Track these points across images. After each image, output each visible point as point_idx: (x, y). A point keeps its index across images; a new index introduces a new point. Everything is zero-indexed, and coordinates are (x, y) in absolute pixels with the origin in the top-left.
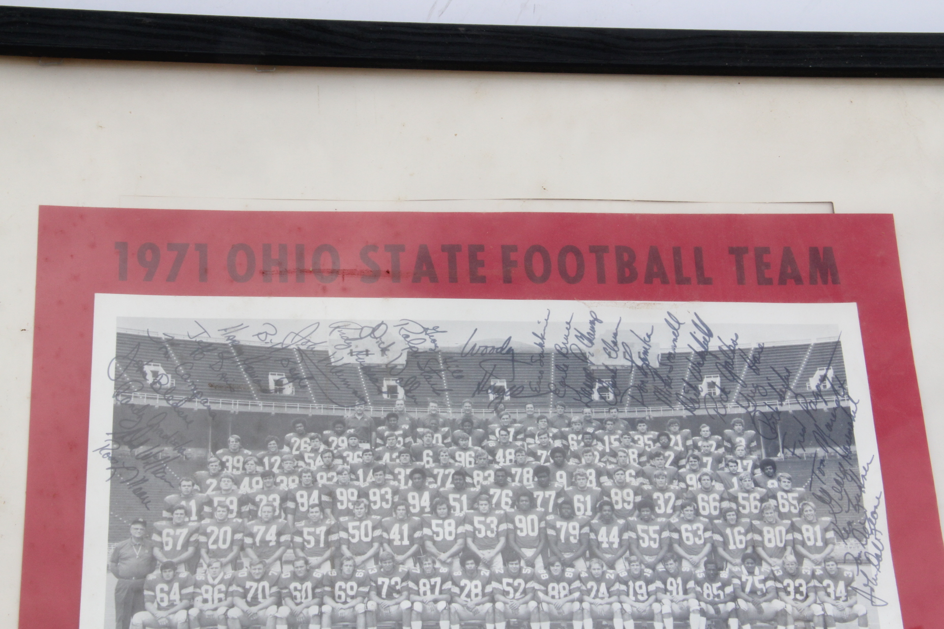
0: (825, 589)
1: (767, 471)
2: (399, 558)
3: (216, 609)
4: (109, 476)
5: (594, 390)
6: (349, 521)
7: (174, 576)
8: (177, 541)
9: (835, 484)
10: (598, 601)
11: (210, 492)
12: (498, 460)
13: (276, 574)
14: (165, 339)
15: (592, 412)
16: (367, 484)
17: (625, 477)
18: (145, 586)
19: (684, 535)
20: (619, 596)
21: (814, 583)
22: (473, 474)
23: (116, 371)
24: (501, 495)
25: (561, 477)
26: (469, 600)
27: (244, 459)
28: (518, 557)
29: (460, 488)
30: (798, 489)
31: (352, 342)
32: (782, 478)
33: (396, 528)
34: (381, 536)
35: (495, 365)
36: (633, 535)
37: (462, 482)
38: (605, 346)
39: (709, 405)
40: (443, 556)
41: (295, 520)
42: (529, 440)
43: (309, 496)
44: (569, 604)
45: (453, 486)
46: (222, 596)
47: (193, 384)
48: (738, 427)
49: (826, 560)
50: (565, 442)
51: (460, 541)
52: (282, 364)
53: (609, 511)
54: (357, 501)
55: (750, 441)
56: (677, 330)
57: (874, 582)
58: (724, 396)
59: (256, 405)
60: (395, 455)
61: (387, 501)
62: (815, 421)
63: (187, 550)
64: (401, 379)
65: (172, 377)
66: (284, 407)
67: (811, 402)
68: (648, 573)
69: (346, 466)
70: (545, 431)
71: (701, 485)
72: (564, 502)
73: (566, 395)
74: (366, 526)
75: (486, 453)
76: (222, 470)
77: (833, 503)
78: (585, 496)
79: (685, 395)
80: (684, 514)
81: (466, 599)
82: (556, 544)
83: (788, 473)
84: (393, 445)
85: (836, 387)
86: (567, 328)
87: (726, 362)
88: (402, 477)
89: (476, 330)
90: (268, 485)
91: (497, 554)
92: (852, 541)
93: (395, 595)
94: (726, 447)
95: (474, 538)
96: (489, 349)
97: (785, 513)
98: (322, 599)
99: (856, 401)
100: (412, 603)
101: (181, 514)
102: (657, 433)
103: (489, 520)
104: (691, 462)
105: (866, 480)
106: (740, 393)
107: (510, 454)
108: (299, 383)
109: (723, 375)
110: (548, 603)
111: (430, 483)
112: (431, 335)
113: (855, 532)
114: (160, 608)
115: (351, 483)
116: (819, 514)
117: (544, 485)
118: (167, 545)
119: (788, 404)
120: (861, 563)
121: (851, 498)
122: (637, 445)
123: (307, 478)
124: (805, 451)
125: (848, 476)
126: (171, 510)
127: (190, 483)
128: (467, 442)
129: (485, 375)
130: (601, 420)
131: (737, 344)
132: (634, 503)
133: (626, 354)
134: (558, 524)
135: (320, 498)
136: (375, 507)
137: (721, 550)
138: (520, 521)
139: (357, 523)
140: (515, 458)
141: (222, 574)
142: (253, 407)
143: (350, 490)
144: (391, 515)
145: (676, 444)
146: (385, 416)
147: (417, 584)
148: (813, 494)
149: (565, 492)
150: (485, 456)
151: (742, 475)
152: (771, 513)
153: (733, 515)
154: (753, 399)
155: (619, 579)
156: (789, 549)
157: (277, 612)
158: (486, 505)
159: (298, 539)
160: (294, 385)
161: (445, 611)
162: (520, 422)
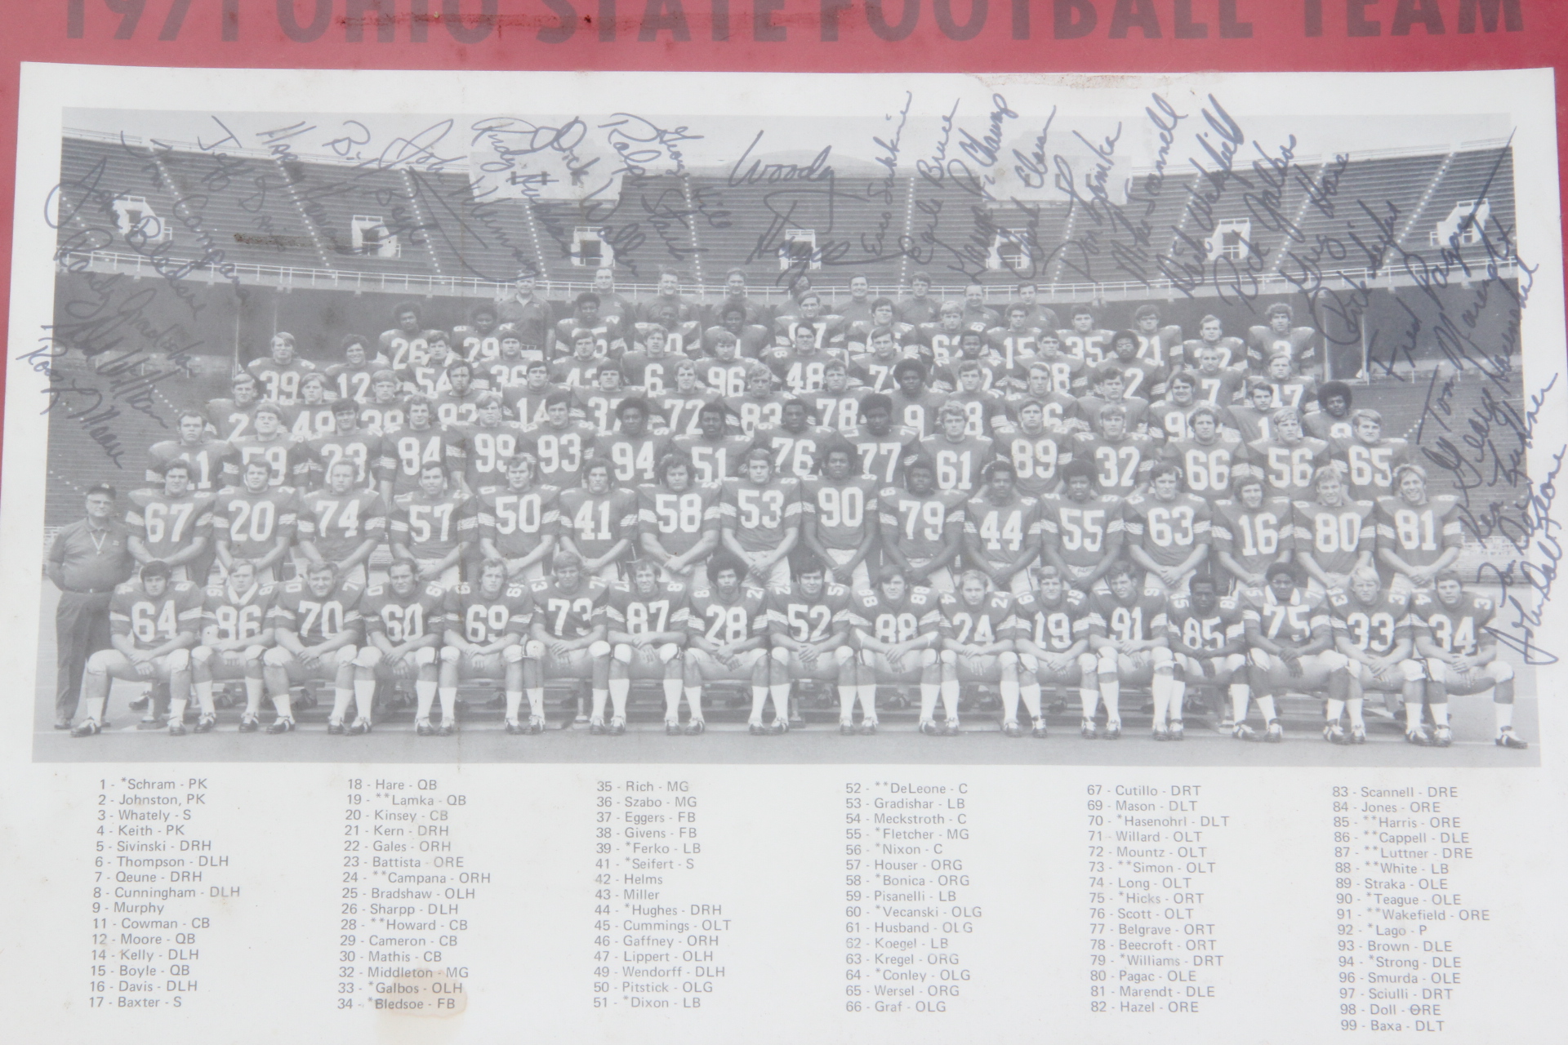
0: (1432, 632)
1: (1331, 406)
2: (591, 563)
3: (242, 649)
4: (47, 404)
5: (990, 249)
6: (498, 494)
7: (166, 588)
8: (173, 527)
9: (1470, 431)
10: (973, 648)
11: (235, 437)
12: (790, 384)
13: (356, 588)
14: (156, 150)
15: (984, 292)
16: (534, 427)
17: (1042, 417)
18: (112, 605)
19: (1154, 527)
20: (1014, 641)
21: (1412, 619)
22: (740, 409)
23: (60, 211)
24: (793, 450)
25: (914, 416)
26: (721, 642)
27: (302, 376)
28: (820, 565)
29: (714, 434)
30: (1393, 440)
31: (516, 157)
32: (1361, 419)
33: (587, 508)
34: (558, 523)
35: (795, 202)
36: (1051, 527)
37: (717, 424)
38: (1019, 164)
39: (1221, 278)
40: (675, 562)
41: (394, 492)
42: (855, 346)
43: (423, 448)
44: (916, 652)
45: (700, 431)
46: (255, 625)
47: (206, 237)
48: (1279, 321)
49: (1439, 577)
50: (924, 350)
51: (710, 534)
52: (378, 199)
53: (1005, 481)
54: (514, 459)
55: (1302, 347)
56: (1169, 130)
57: (1534, 619)
58: (1255, 260)
59: (326, 277)
60: (590, 372)
61: (571, 459)
62: (1442, 308)
63: (191, 542)
64: (609, 229)
65: (167, 223)
66: (380, 281)
67: (1437, 269)
68: (1075, 598)
69: (494, 393)
70: (887, 329)
71: (1195, 432)
72: (916, 465)
73: (934, 260)
74: (530, 505)
75: (769, 371)
76: (260, 396)
77: (1464, 466)
78: (959, 454)
79: (1175, 258)
80: (1155, 487)
81: (716, 641)
82: (897, 542)
83: (1376, 409)
84: (587, 354)
85: (1493, 241)
86: (944, 129)
87: (1266, 193)
88: (601, 414)
89: (761, 133)
90: (346, 426)
91: (780, 559)
92: (1497, 542)
93: (580, 631)
94: (1251, 360)
95: (738, 529)
96: (785, 171)
97: (1362, 488)
98: (442, 635)
99: (1531, 267)
100: (613, 646)
101: (181, 477)
102: (1111, 333)
103: (767, 496)
104: (1178, 388)
105: (1536, 421)
106: (1289, 253)
107: (816, 372)
108: (410, 235)
109: (1256, 218)
110: (874, 651)
111: (656, 426)
112: (670, 143)
113: (1505, 523)
114: (138, 645)
115: (505, 424)
116: (1431, 489)
117: (878, 433)
118: (154, 532)
119: (1387, 274)
120: (1511, 584)
121: (1501, 457)
122: (1069, 356)
123: (419, 414)
124: (1414, 366)
125: (1498, 413)
126: (162, 468)
127: (198, 420)
128: (731, 349)
129: (774, 222)
130: (1001, 309)
131: (1292, 157)
132: (1057, 466)
133: (1062, 178)
134: (903, 505)
135: (443, 450)
136: (547, 470)
137: (1226, 558)
138: (829, 498)
139: (513, 499)
140: (824, 379)
141: (255, 587)
142: (320, 281)
143: (501, 438)
144: (579, 485)
145: (1150, 353)
146: (575, 299)
147: (624, 612)
148: (1424, 450)
149: (920, 445)
150: (766, 376)
151: (1280, 413)
152: (1334, 487)
153: (1256, 490)
154: (1317, 267)
155: (1016, 609)
156: (1366, 555)
157: (357, 656)
158: (762, 467)
159: (399, 526)
160: (399, 240)
161: (675, 663)
162: (838, 312)
